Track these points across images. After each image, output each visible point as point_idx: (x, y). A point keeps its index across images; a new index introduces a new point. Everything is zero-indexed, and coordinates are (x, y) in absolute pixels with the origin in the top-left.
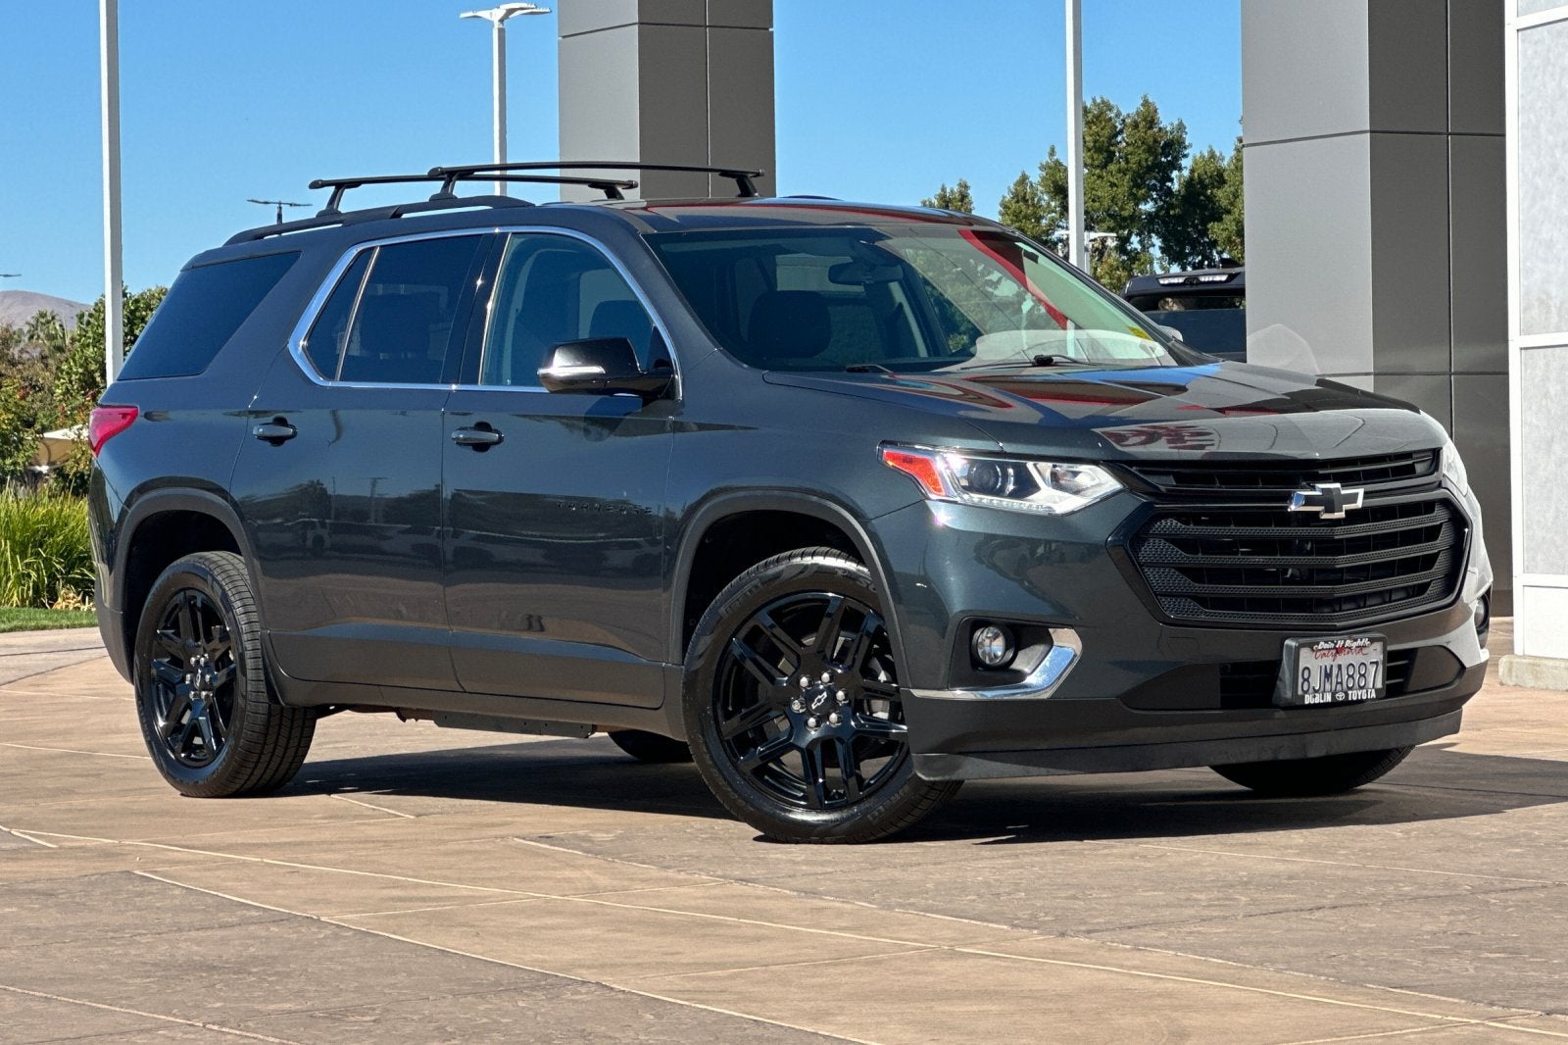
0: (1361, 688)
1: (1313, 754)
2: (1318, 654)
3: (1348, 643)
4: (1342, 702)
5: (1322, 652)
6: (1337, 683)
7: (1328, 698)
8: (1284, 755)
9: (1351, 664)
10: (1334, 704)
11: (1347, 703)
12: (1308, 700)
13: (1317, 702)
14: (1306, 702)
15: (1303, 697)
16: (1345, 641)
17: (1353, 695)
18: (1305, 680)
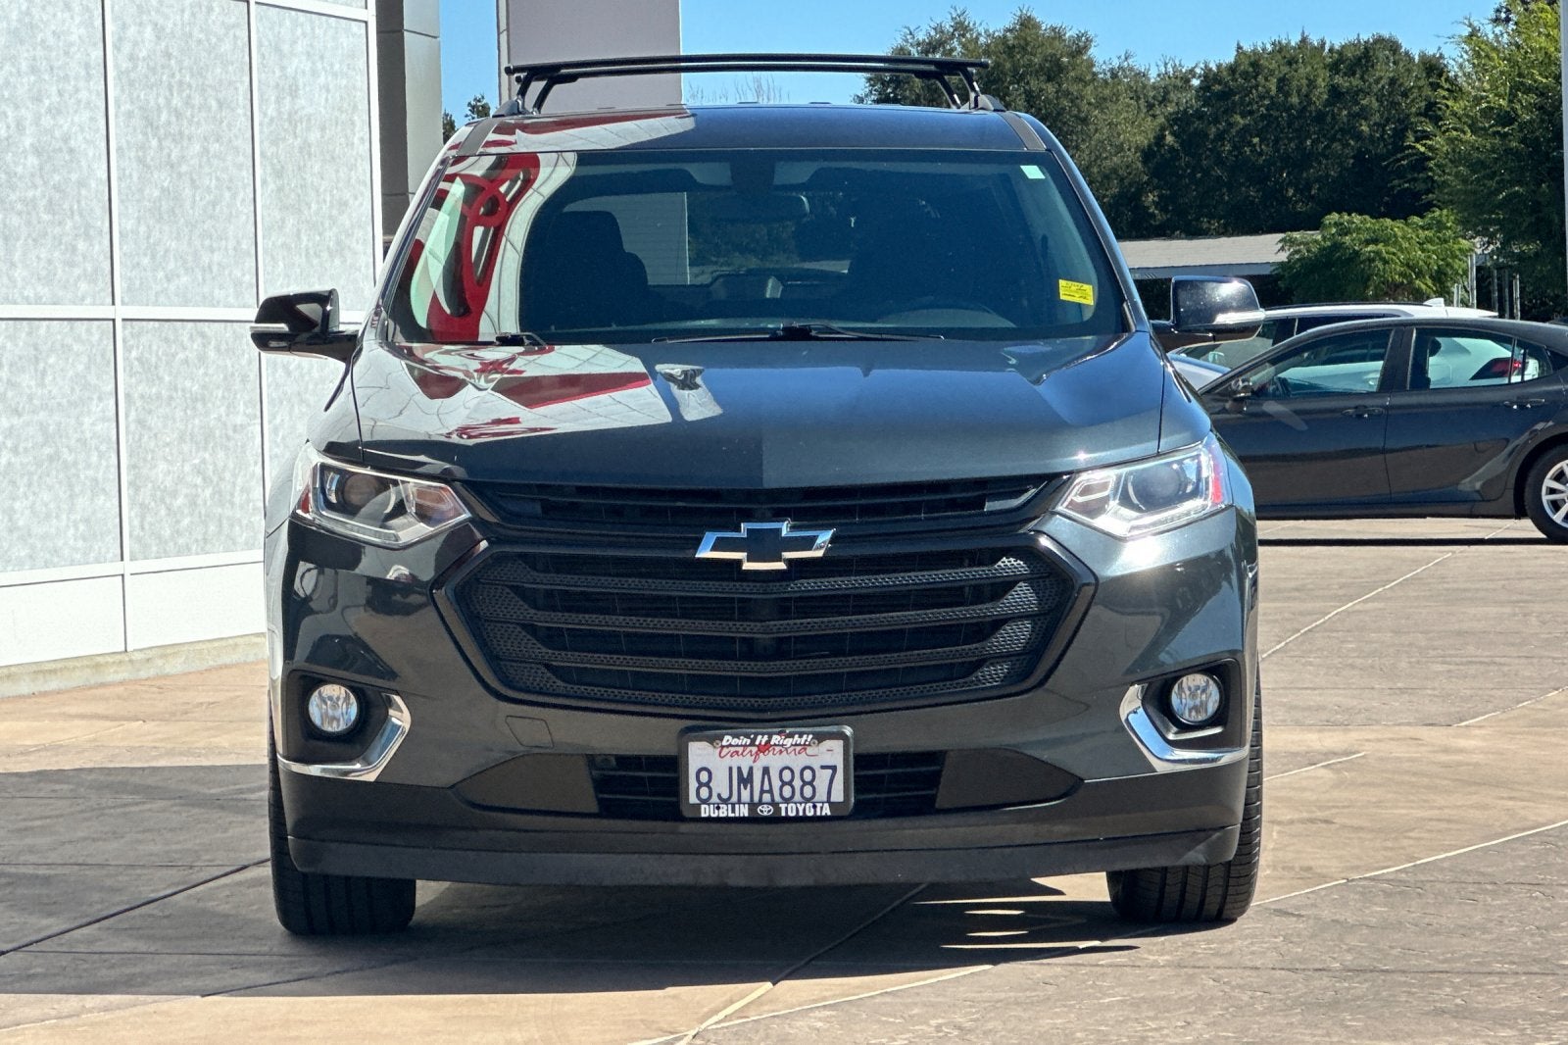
0: (807, 800)
1: (785, 881)
2: (725, 751)
3: (776, 739)
4: (766, 818)
5: (732, 749)
6: (762, 792)
7: (743, 811)
8: (737, 880)
9: (788, 768)
10: (754, 819)
11: (776, 819)
12: (706, 811)
15: (698, 806)
16: (770, 736)
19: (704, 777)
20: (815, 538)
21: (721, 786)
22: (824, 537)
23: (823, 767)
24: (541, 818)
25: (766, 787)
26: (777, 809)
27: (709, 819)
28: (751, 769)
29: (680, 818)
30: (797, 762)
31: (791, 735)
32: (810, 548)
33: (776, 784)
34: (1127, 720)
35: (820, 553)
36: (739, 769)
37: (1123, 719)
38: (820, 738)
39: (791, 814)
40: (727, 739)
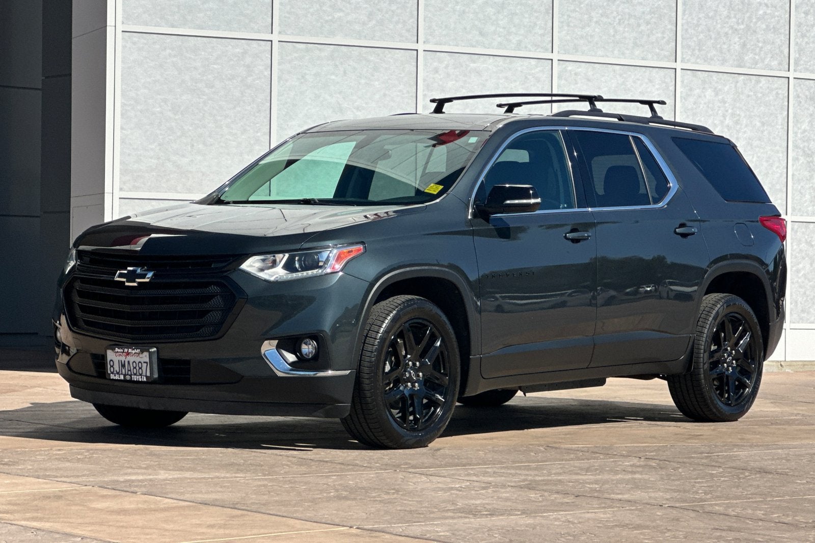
6: (128, 370)
7: (122, 377)
10: (125, 381)
11: (131, 381)
12: (112, 377)
13: (116, 378)
14: (112, 378)
17: (135, 378)
18: (111, 366)
19: (112, 363)
20: (146, 274)
21: (117, 368)
22: (150, 275)
23: (144, 362)
24: (86, 377)
25: (129, 369)
26: (131, 378)
27: (113, 379)
28: (125, 361)
29: (105, 378)
30: (137, 359)
31: (134, 349)
32: (144, 278)
33: (132, 368)
34: (264, 354)
35: (147, 280)
36: (121, 361)
37: (263, 353)
38: (142, 352)
39: (135, 380)
40: (117, 350)
